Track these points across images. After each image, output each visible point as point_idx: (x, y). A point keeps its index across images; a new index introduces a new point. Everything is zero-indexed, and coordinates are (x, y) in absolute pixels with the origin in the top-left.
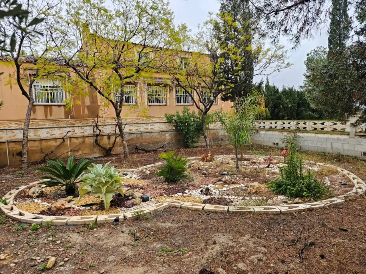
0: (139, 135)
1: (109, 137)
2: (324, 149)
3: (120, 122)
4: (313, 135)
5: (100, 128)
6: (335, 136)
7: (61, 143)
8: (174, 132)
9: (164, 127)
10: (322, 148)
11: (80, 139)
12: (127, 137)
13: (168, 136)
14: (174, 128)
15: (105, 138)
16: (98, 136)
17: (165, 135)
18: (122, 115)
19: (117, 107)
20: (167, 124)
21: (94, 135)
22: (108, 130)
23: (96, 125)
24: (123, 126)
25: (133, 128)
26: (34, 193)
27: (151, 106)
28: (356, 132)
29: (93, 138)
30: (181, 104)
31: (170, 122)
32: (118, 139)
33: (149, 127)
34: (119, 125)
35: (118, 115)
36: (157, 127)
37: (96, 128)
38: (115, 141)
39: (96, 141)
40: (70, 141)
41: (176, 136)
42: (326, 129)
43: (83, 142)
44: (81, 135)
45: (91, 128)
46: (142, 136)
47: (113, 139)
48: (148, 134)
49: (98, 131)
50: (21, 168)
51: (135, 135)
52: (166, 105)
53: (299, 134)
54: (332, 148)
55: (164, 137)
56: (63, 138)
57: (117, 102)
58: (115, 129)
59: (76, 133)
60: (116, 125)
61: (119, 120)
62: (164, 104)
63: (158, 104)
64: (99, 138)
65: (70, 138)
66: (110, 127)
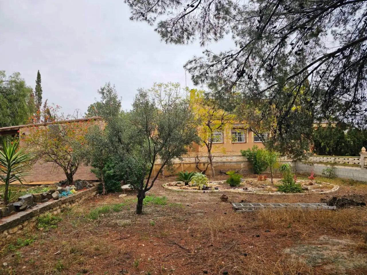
0: (223, 163)
1: (204, 164)
2: (349, 177)
3: (210, 155)
4: (343, 167)
5: (199, 158)
6: (355, 168)
7: (179, 167)
8: (247, 163)
9: (241, 159)
10: (348, 177)
11: (188, 164)
12: (214, 165)
13: (242, 165)
14: (247, 160)
15: (202, 164)
16: (198, 163)
17: (240, 164)
18: (211, 151)
19: (209, 147)
20: (242, 157)
21: (195, 163)
22: (204, 160)
23: (197, 157)
24: (212, 158)
25: (219, 159)
26: (173, 184)
27: (234, 144)
28: (364, 165)
29: (195, 164)
30: (258, 142)
31: (244, 155)
32: (209, 166)
33: (229, 159)
34: (210, 157)
35: (209, 151)
36: (235, 159)
37: (197, 158)
38: (207, 167)
39: (197, 166)
40: (183, 165)
41: (248, 165)
42: (350, 163)
43: (190, 167)
44: (189, 162)
45: (194, 158)
46: (224, 164)
47: (206, 165)
48: (228, 163)
49: (198, 160)
50: (162, 178)
51: (220, 164)
52: (246, 143)
53: (336, 166)
54: (353, 176)
55: (239, 165)
56: (180, 164)
57: (209, 143)
58: (207, 160)
59: (186, 161)
60: (208, 157)
61: (209, 154)
62: (244, 142)
63: (240, 142)
64: (198, 164)
65: (184, 164)
66: (205, 158)
